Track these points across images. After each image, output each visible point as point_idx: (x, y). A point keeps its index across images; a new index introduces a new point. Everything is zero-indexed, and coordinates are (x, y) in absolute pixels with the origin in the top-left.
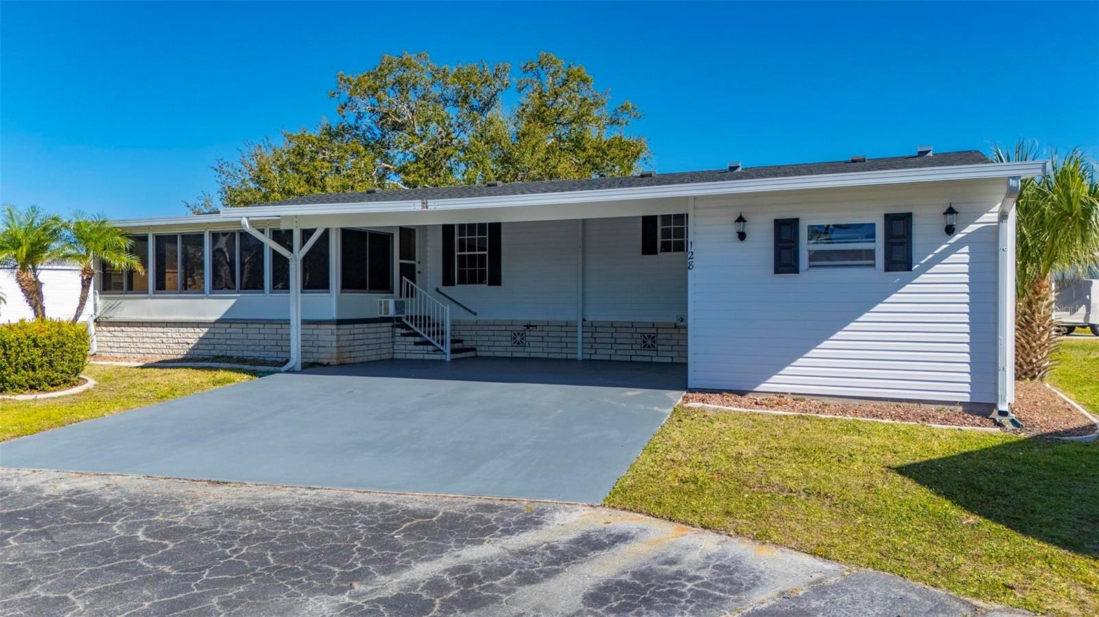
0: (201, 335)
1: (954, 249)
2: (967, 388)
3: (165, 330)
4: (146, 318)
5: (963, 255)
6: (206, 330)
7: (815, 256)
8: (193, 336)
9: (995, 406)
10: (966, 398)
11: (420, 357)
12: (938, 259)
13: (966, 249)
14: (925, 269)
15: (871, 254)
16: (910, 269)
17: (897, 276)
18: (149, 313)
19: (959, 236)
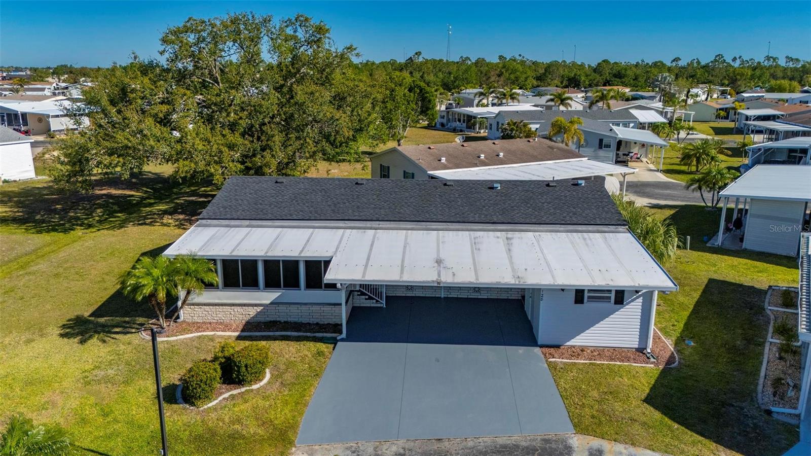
0: (258, 310)
1: (638, 298)
2: (637, 343)
3: (232, 308)
4: (217, 301)
5: (640, 300)
6: (262, 308)
7: (589, 297)
8: (252, 312)
9: (646, 349)
10: (637, 346)
11: (369, 305)
12: (633, 301)
13: (642, 298)
14: (627, 304)
15: (610, 298)
16: (622, 304)
17: (618, 306)
18: (219, 299)
19: (640, 293)
